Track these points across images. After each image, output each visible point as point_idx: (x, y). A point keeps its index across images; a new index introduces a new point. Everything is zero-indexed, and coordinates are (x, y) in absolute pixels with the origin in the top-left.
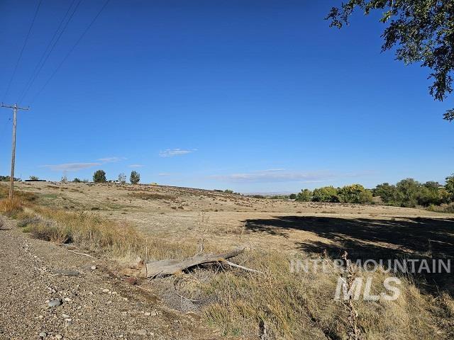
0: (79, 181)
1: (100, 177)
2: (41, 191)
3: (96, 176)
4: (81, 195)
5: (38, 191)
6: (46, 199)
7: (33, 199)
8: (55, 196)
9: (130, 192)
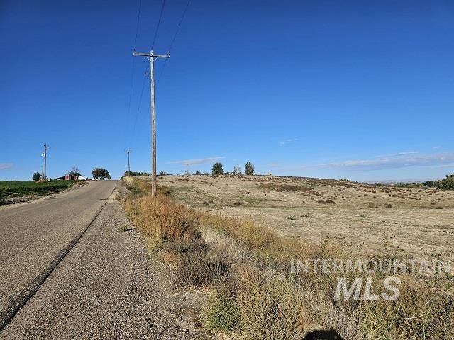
0: (200, 174)
1: (218, 170)
2: (174, 184)
3: (214, 169)
4: (212, 187)
5: (171, 184)
6: (180, 192)
7: (169, 192)
8: (188, 190)
9: (258, 183)
